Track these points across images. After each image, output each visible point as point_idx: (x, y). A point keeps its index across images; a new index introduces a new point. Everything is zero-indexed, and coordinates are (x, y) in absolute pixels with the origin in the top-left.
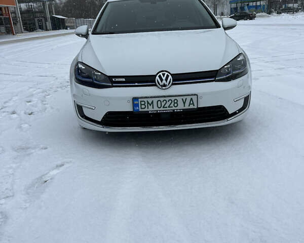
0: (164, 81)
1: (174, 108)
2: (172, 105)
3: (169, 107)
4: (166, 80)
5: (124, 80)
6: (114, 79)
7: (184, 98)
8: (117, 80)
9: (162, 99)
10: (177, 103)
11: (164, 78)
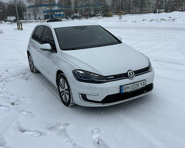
0: (132, 75)
1: (137, 88)
2: (137, 87)
3: (136, 88)
4: (133, 74)
5: (113, 77)
6: (108, 78)
7: (141, 82)
8: (109, 78)
9: (133, 84)
10: (139, 85)
11: (132, 74)
